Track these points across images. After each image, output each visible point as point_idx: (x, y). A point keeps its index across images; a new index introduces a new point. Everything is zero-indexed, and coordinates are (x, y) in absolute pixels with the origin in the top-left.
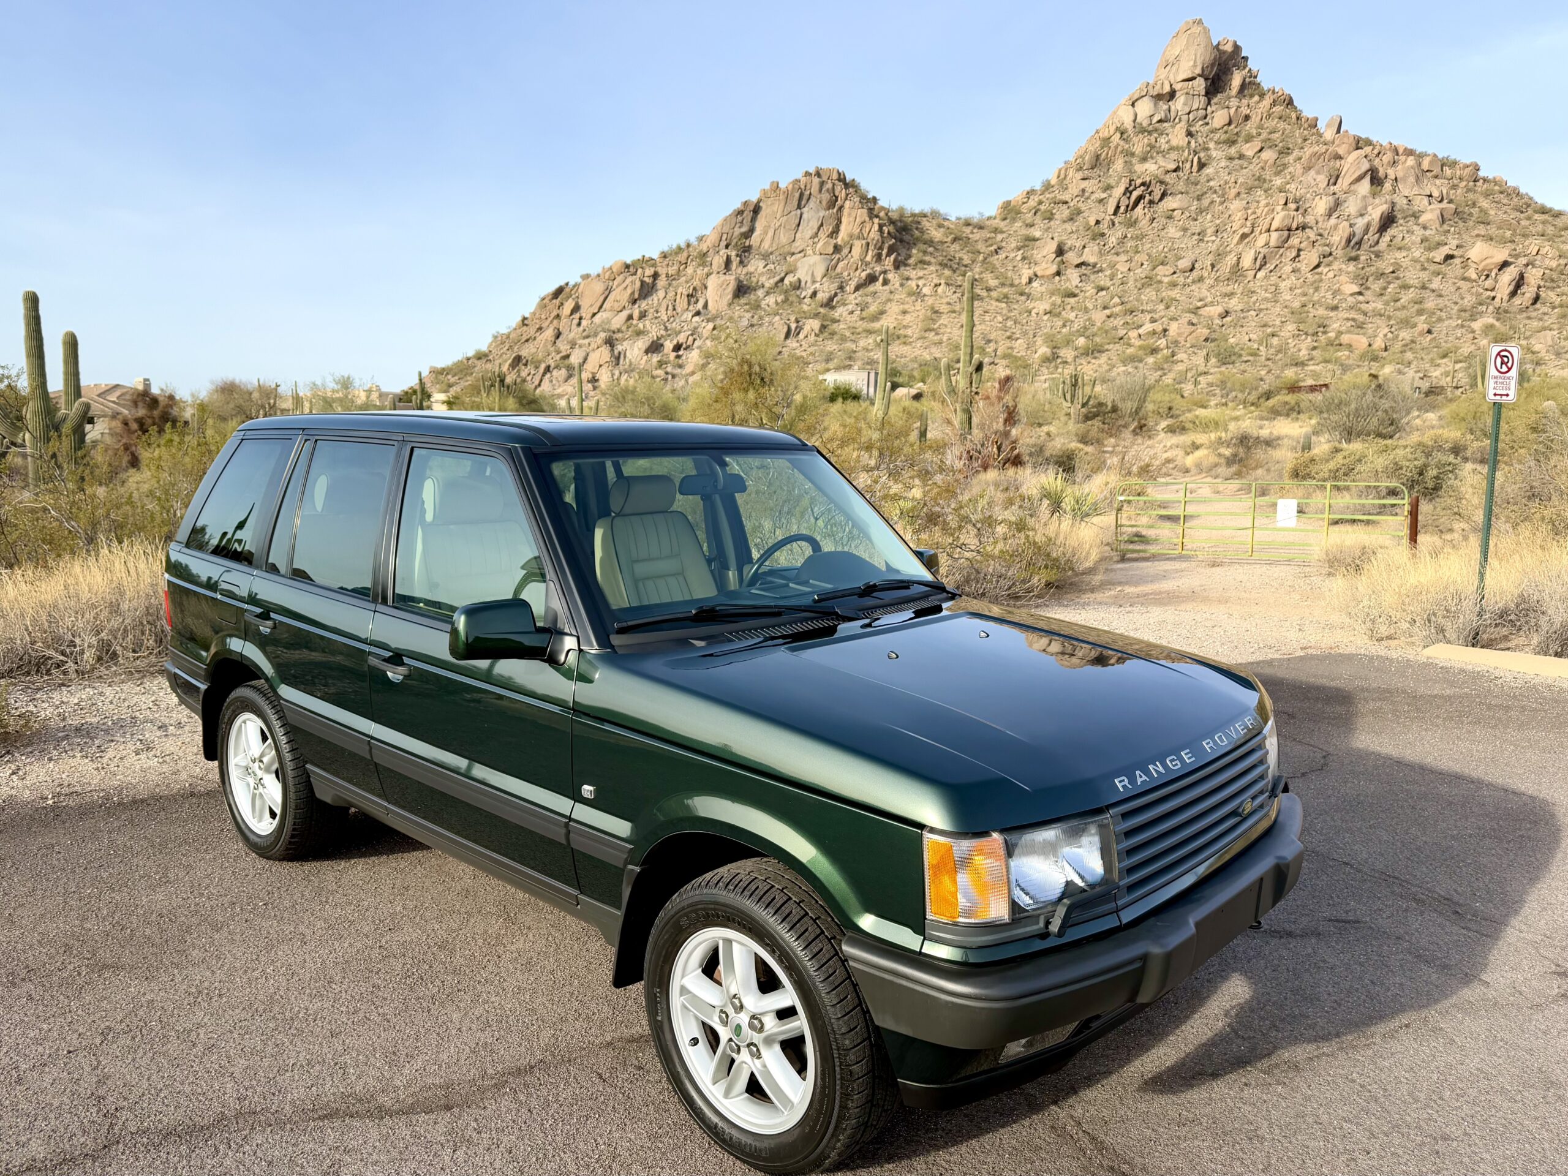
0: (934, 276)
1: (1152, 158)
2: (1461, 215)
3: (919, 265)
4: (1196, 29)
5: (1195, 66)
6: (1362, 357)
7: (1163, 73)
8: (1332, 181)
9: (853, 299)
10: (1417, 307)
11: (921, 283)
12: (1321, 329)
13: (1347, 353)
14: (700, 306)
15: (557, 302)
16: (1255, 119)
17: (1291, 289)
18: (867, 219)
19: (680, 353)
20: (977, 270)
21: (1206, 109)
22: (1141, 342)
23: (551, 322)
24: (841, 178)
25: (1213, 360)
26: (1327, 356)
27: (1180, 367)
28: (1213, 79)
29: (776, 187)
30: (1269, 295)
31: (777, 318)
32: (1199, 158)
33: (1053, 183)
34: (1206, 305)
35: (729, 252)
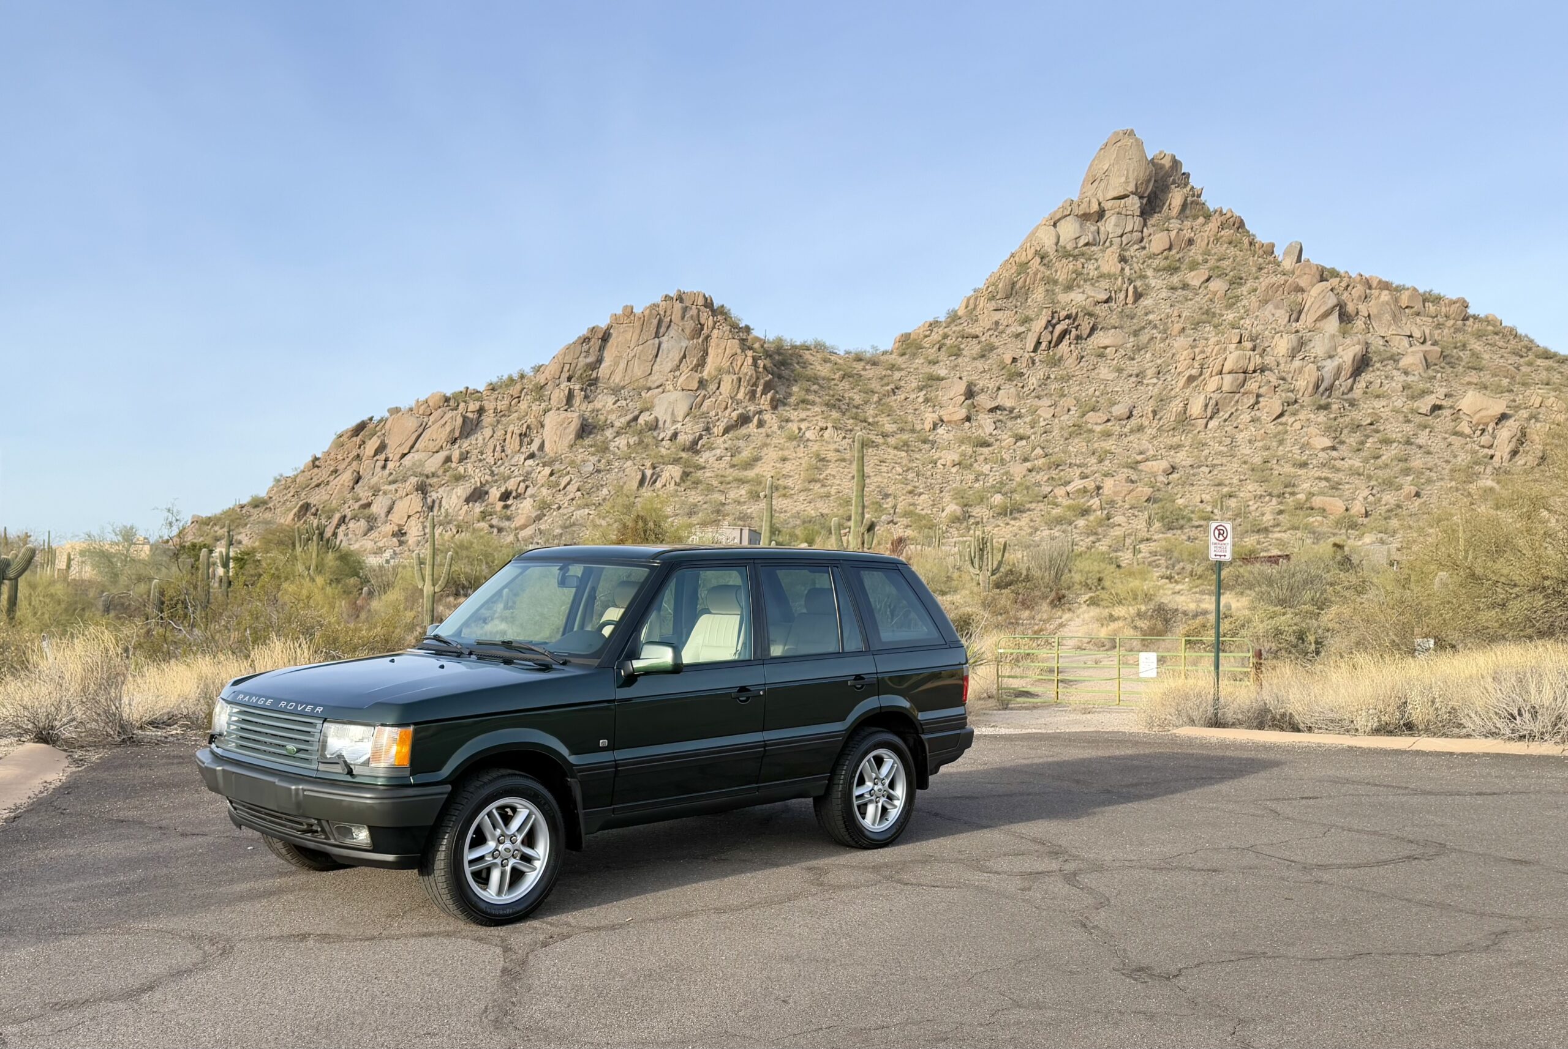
0: (818, 418)
1: (1079, 286)
2: (1448, 359)
3: (801, 405)
4: (1129, 141)
5: (1127, 182)
6: (1338, 523)
7: (1090, 190)
8: (1294, 317)
9: (721, 443)
10: (1401, 464)
11: (803, 426)
12: (1288, 490)
13: (1319, 518)
14: (534, 447)
15: (357, 440)
16: (1200, 244)
17: (1250, 442)
18: (739, 351)
19: (509, 502)
20: (870, 412)
21: (1142, 232)
22: (1071, 502)
23: (350, 464)
24: (708, 304)
25: (1157, 525)
26: (1296, 521)
27: (1117, 532)
28: (1149, 196)
29: (629, 312)
30: (1225, 449)
31: (629, 463)
32: (1135, 287)
33: (960, 313)
34: (1147, 460)
35: (571, 385)
